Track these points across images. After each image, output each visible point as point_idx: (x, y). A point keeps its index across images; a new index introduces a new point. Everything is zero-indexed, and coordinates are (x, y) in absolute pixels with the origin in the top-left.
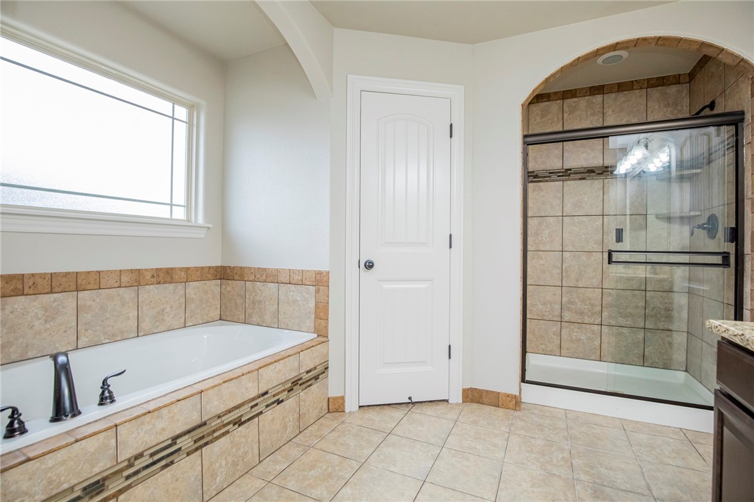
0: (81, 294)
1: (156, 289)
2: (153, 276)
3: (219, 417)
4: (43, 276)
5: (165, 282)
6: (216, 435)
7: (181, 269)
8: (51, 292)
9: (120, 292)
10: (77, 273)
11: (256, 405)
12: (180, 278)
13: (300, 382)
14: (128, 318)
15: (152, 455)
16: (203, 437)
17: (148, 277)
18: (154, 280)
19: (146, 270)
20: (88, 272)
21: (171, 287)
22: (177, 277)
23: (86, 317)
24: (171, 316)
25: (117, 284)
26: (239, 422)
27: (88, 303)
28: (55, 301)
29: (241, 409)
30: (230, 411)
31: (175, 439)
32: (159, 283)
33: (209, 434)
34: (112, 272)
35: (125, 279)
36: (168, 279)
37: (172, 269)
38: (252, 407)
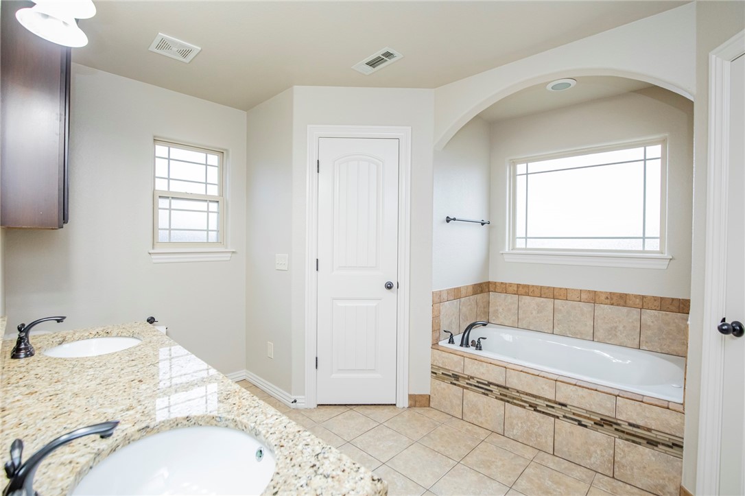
0: (556, 301)
1: (610, 308)
2: (607, 298)
3: (518, 392)
4: (537, 287)
5: (618, 305)
6: (515, 401)
7: (636, 296)
8: (541, 297)
9: (581, 305)
10: (554, 288)
11: (553, 407)
12: (634, 304)
13: (615, 426)
14: (586, 325)
15: (478, 382)
16: (506, 396)
17: (603, 298)
18: (608, 301)
19: (602, 292)
20: (561, 289)
21: (625, 309)
22: (631, 302)
23: (558, 316)
24: (624, 335)
25: (579, 299)
26: (535, 407)
27: (560, 308)
28: (542, 302)
29: (537, 400)
30: (527, 394)
31: (489, 384)
32: (612, 304)
33: (510, 397)
34: (575, 290)
35: (584, 296)
36: (622, 303)
37: (626, 294)
38: (547, 406)
